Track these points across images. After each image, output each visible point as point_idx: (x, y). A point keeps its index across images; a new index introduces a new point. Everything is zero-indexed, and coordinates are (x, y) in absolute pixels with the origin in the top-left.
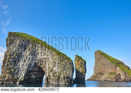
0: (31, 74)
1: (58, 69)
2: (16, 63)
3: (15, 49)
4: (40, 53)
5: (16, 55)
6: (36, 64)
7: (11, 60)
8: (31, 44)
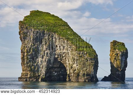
0: (52, 70)
1: (77, 67)
2: (34, 60)
3: (31, 44)
4: (58, 46)
5: (33, 51)
6: (56, 59)
7: (29, 57)
8: (47, 34)
